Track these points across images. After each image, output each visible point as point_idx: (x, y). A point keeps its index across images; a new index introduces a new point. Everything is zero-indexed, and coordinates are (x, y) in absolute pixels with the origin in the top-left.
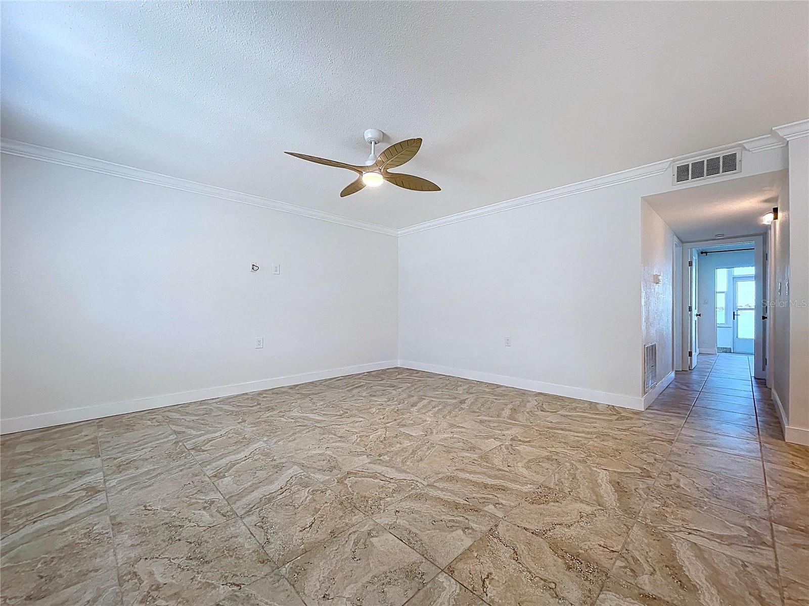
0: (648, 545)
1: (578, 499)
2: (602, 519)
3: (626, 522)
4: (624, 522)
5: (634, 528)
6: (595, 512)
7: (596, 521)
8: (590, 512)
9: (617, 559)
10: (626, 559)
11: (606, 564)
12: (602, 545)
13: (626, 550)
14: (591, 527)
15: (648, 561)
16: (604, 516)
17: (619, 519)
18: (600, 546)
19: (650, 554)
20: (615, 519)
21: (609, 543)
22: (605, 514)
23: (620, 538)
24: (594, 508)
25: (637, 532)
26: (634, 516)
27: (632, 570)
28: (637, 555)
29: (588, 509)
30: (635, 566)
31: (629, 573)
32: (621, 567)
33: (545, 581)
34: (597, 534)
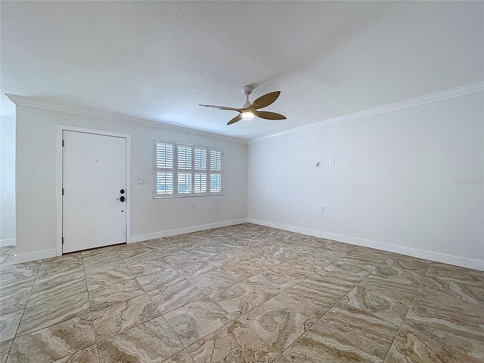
0: (82, 335)
1: (135, 325)
2: (113, 327)
3: (100, 337)
4: (102, 336)
5: (94, 337)
6: (120, 327)
7: (115, 324)
8: (121, 325)
9: (92, 318)
10: (88, 321)
11: (95, 313)
12: (102, 317)
13: (91, 324)
14: (114, 319)
15: (79, 328)
16: (114, 330)
17: (106, 335)
18: (102, 316)
19: (79, 332)
20: (108, 333)
21: (100, 320)
22: (114, 331)
23: (97, 327)
24: (122, 329)
25: (92, 338)
26: (99, 345)
27: (84, 319)
28: (85, 326)
29: (125, 325)
30: (83, 322)
31: (84, 318)
32: (89, 316)
33: (109, 295)
34: (108, 319)
